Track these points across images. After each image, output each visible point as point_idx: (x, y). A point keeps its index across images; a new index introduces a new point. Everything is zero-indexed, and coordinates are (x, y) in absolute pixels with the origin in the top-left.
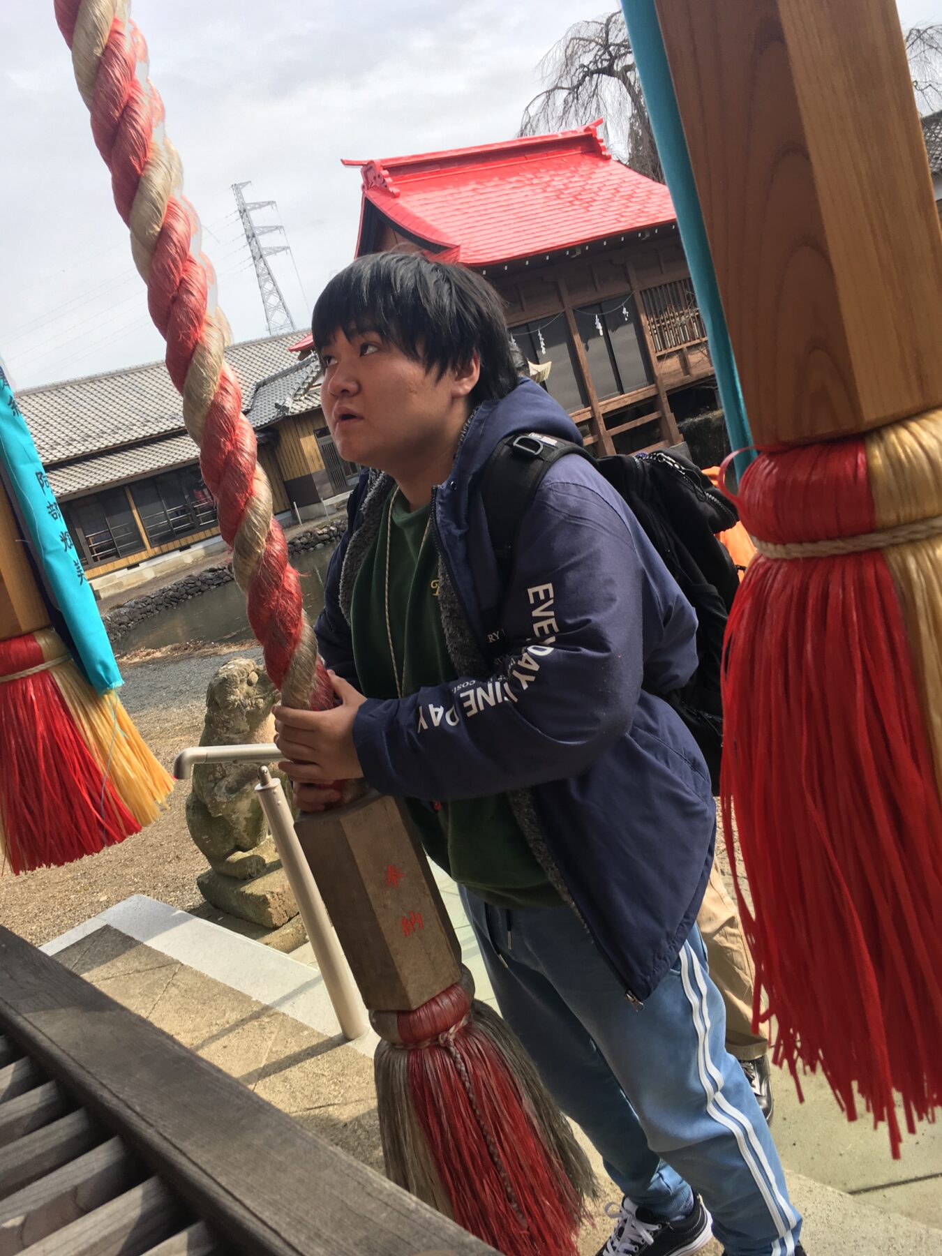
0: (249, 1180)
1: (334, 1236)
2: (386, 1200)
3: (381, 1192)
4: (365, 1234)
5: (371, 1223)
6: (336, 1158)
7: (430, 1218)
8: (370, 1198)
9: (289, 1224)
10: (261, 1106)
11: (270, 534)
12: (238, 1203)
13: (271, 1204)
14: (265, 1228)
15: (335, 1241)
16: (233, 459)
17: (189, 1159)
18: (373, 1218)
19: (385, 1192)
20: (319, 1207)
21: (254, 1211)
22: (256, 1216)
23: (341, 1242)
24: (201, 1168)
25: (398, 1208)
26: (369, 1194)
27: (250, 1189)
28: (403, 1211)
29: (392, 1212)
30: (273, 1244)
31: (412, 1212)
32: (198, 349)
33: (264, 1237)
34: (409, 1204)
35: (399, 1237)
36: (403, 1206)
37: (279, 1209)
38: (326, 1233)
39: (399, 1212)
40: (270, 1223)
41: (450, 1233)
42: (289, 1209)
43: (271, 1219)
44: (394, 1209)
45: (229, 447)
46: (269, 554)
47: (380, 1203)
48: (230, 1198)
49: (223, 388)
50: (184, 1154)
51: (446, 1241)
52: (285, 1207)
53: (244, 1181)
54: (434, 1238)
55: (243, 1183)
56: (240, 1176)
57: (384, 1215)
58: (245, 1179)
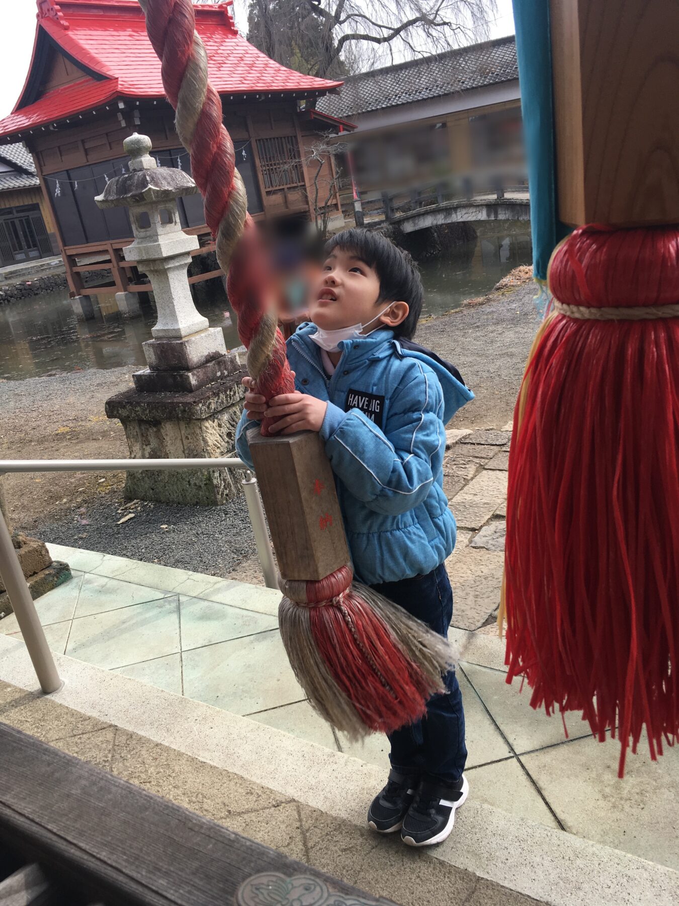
0: (78, 826)
1: (172, 869)
2: (208, 833)
4: (200, 864)
5: (201, 854)
6: (152, 801)
7: (251, 846)
9: (126, 861)
10: (69, 761)
12: (72, 846)
13: (105, 845)
14: (104, 866)
15: (173, 872)
17: (14, 810)
18: (201, 849)
19: (205, 826)
20: (150, 845)
21: (90, 852)
22: (94, 856)
23: (180, 873)
24: (28, 818)
25: (221, 839)
26: (191, 829)
27: (81, 833)
28: (226, 842)
29: (216, 843)
30: (117, 880)
31: (233, 841)
33: (106, 874)
34: (229, 835)
35: (229, 864)
36: (224, 837)
37: (114, 849)
38: (164, 866)
40: (109, 862)
42: (124, 848)
43: (110, 859)
44: (218, 841)
47: (204, 836)
48: (65, 843)
50: (9, 807)
51: (270, 863)
52: (119, 847)
53: (73, 827)
54: (259, 862)
55: (73, 829)
56: (68, 823)
57: (211, 846)
58: (74, 824)
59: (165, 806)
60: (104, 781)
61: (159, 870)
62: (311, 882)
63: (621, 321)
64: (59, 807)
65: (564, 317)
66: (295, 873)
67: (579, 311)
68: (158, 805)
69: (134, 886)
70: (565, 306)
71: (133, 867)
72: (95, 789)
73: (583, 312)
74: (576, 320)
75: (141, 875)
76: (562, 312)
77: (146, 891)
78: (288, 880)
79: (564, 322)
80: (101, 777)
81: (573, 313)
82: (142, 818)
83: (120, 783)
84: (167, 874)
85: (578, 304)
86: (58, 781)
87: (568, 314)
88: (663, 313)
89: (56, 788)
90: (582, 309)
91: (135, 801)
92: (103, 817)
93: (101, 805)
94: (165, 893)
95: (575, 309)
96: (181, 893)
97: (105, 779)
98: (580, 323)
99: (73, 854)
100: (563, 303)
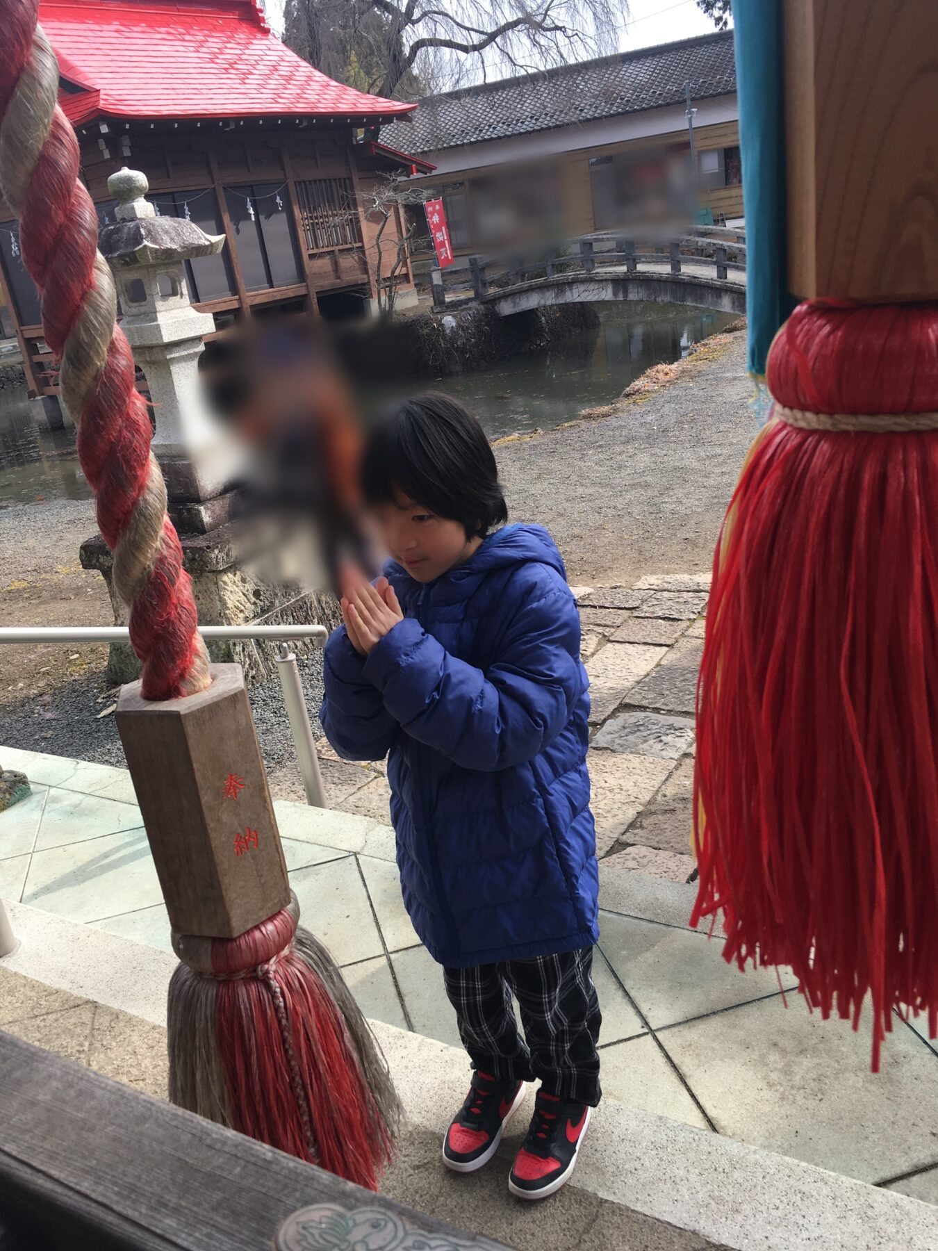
0: (47, 1145)
1: (183, 1203)
2: (234, 1152)
3: (224, 1143)
4: (223, 1195)
5: (224, 1181)
6: (153, 1108)
7: (296, 1168)
8: (214, 1151)
9: (118, 1194)
10: (34, 1054)
12: (40, 1175)
13: (88, 1172)
14: (88, 1202)
15: (186, 1208)
16: (67, 235)
18: (224, 1174)
19: (230, 1143)
20: (152, 1170)
21: (66, 1182)
22: (71, 1189)
23: (195, 1209)
25: (253, 1159)
26: (210, 1147)
27: (52, 1156)
28: (260, 1163)
29: (245, 1166)
30: (104, 1221)
31: (270, 1162)
32: (25, 78)
33: (89, 1213)
34: (264, 1154)
35: (265, 1194)
36: (258, 1156)
37: (100, 1178)
38: (172, 1199)
39: (255, 1164)
40: (93, 1196)
41: (327, 1182)
42: (114, 1176)
43: (94, 1191)
44: (248, 1162)
45: (60, 218)
47: (228, 1156)
48: (29, 1171)
49: (54, 136)
51: (323, 1192)
52: (107, 1174)
53: (42, 1147)
54: (308, 1190)
55: (41, 1150)
56: (34, 1141)
57: (238, 1170)
58: (41, 1144)
59: (173, 1114)
60: (84, 1082)
61: (165, 1206)
62: (382, 1217)
63: (859, 434)
64: (20, 1120)
65: (785, 425)
66: (358, 1204)
67: (804, 419)
68: (162, 1114)
69: (129, 1229)
70: (787, 411)
71: (128, 1203)
72: (72, 1092)
73: (810, 420)
74: (800, 430)
75: (139, 1213)
76: (783, 418)
77: (147, 1236)
78: (349, 1214)
79: (785, 432)
80: (80, 1075)
81: (796, 420)
82: (141, 1134)
83: (107, 1084)
84: (177, 1211)
85: (804, 408)
86: (18, 1082)
87: (791, 421)
88: (918, 424)
89: (16, 1093)
90: (809, 415)
91: (130, 1109)
92: (83, 1132)
93: (80, 1115)
94: (174, 1239)
95: (798, 414)
96: (196, 1238)
97: (86, 1078)
98: (806, 433)
99: (41, 1186)
100: (784, 406)
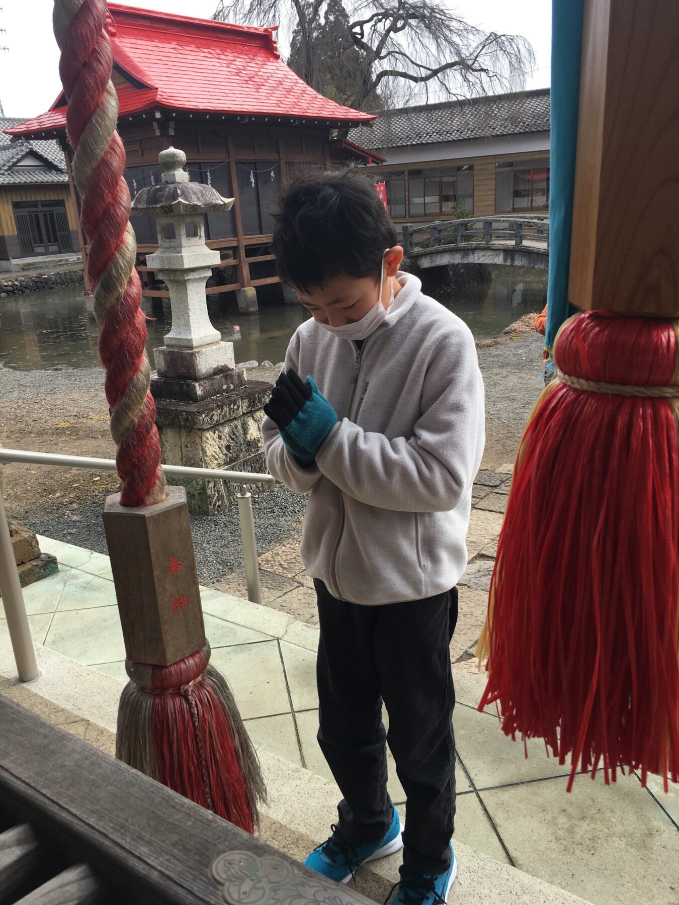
0: (70, 793)
1: (154, 839)
2: (188, 812)
3: (182, 806)
4: (179, 837)
5: (181, 829)
6: (139, 779)
7: (227, 827)
8: (175, 810)
9: (113, 828)
10: (63, 735)
11: (131, 278)
12: (64, 811)
13: (94, 813)
14: (92, 830)
15: (155, 842)
17: (11, 774)
18: (181, 825)
19: (186, 806)
20: (135, 817)
21: (80, 817)
22: (83, 821)
23: (161, 843)
24: (24, 782)
25: (200, 818)
26: (174, 807)
27: (72, 800)
28: (204, 821)
29: (195, 821)
31: (211, 821)
33: (94, 838)
34: (207, 816)
35: (206, 840)
36: (203, 816)
37: (102, 817)
38: (147, 836)
39: (201, 821)
40: (97, 827)
41: (245, 838)
42: (111, 817)
43: (97, 824)
44: (197, 819)
45: (109, 199)
46: (127, 294)
47: (184, 814)
48: (57, 807)
50: (7, 770)
51: (243, 844)
52: (106, 815)
53: (66, 794)
54: (234, 841)
55: (65, 795)
56: (61, 790)
57: (190, 823)
58: (66, 792)
59: (151, 784)
60: (95, 757)
61: (142, 839)
62: (279, 863)
64: (54, 775)
65: (565, 385)
66: (265, 854)
67: (579, 383)
68: (144, 783)
69: (119, 851)
70: (567, 377)
71: (119, 834)
72: (87, 763)
73: (582, 384)
74: (575, 390)
75: (126, 842)
76: (563, 381)
77: (129, 856)
78: (258, 859)
79: (565, 390)
80: (92, 752)
81: (573, 383)
82: (130, 793)
83: (110, 760)
84: (149, 843)
85: (579, 376)
86: (53, 752)
87: (569, 383)
88: (652, 393)
89: (51, 758)
90: (582, 381)
91: (123, 777)
92: (93, 788)
93: (91, 777)
94: (146, 859)
95: (575, 380)
96: (160, 861)
97: (96, 755)
98: (579, 392)
99: (64, 818)
100: (564, 374)
